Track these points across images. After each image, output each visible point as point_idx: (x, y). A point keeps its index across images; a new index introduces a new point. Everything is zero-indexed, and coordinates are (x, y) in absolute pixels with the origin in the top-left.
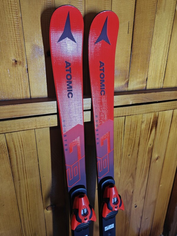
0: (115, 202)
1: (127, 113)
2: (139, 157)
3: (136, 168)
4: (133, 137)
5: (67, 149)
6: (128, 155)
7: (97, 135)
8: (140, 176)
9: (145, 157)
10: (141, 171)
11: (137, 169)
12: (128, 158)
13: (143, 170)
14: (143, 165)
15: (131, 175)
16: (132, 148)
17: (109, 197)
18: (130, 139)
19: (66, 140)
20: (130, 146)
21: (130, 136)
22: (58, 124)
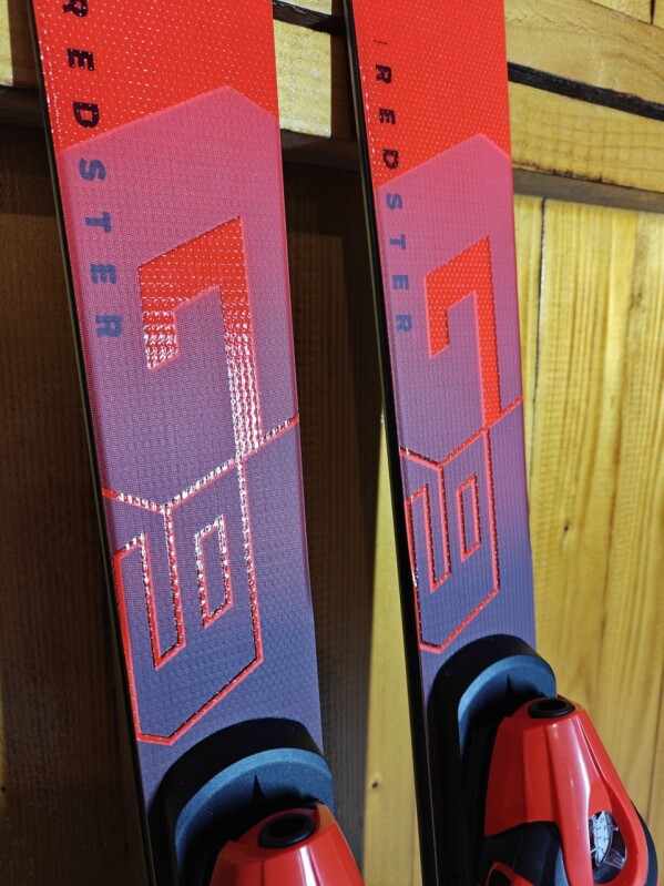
0: (600, 855)
1: (580, 151)
2: (618, 545)
3: (603, 624)
4: (587, 400)
5: (117, 320)
6: (561, 524)
7: (393, 242)
8: (622, 679)
9: (648, 546)
10: (628, 641)
11: (609, 626)
12: (561, 546)
13: (638, 637)
14: (638, 604)
15: (579, 670)
16: (583, 476)
17: (548, 817)
18: (569, 413)
19: (105, 222)
20: (573, 458)
21: (571, 390)
22: (16, 63)
